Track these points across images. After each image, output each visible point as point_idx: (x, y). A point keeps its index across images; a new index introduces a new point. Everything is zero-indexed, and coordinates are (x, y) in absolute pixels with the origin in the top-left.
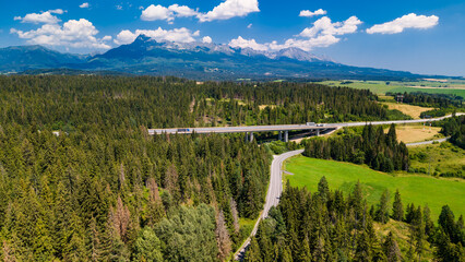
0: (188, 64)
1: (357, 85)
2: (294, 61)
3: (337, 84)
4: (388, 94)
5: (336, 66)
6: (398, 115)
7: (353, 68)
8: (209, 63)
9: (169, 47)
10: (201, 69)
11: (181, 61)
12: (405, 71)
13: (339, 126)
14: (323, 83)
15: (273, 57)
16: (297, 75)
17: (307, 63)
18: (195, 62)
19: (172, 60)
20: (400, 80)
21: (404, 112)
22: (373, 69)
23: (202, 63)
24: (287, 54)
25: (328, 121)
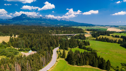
0: (37, 22)
1: (80, 27)
2: (65, 21)
3: (75, 27)
4: (86, 29)
5: (75, 23)
6: (86, 33)
7: (79, 23)
8: (42, 22)
9: (31, 17)
10: (41, 23)
11: (35, 21)
12: (91, 24)
13: (76, 34)
14: (72, 27)
15: (59, 20)
16: (66, 25)
17: (68, 22)
18: (39, 21)
19: (32, 21)
20: (90, 26)
21: (87, 32)
22: (84, 23)
23: (40, 22)
24: (63, 19)
25: (74, 34)
